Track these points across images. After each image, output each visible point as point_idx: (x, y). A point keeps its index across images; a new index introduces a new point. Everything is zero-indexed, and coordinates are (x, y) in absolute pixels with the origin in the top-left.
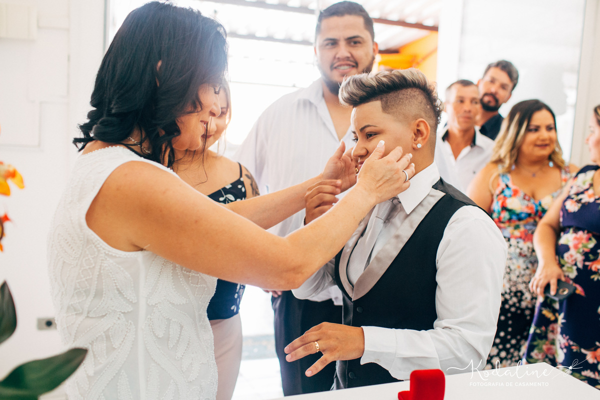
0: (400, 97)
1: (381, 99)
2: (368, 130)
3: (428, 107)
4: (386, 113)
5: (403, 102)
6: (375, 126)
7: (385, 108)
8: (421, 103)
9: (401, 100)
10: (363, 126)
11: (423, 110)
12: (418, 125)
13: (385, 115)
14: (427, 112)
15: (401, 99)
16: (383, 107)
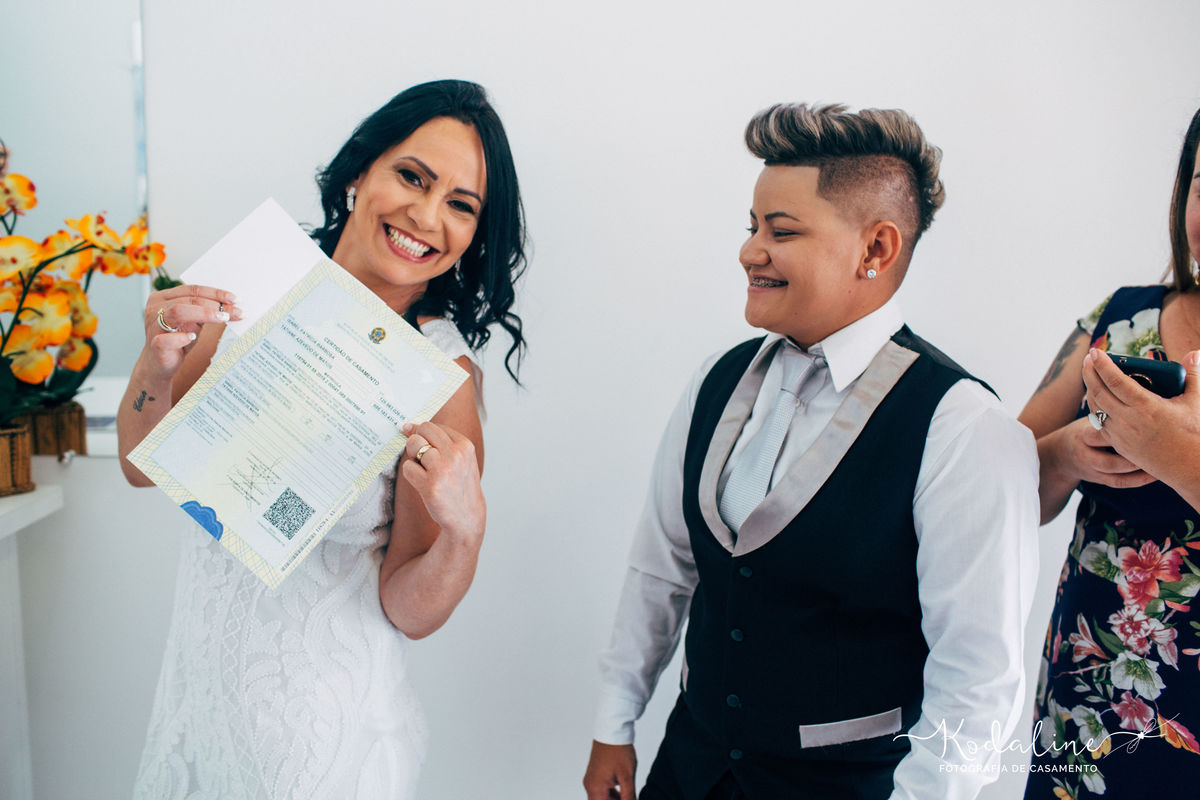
0: (860, 170)
1: (822, 166)
2: (780, 223)
3: (911, 199)
4: (824, 197)
5: (862, 182)
6: (795, 219)
7: (826, 187)
8: (897, 190)
9: (861, 177)
10: (773, 211)
11: (899, 204)
12: (880, 234)
13: (822, 203)
14: (906, 210)
15: (861, 174)
16: (819, 184)
